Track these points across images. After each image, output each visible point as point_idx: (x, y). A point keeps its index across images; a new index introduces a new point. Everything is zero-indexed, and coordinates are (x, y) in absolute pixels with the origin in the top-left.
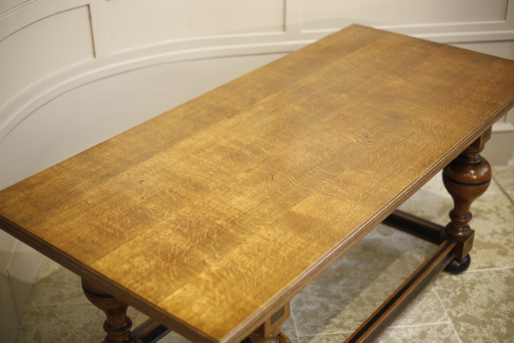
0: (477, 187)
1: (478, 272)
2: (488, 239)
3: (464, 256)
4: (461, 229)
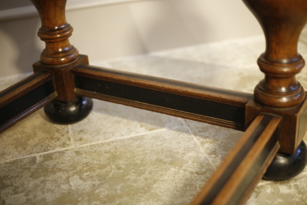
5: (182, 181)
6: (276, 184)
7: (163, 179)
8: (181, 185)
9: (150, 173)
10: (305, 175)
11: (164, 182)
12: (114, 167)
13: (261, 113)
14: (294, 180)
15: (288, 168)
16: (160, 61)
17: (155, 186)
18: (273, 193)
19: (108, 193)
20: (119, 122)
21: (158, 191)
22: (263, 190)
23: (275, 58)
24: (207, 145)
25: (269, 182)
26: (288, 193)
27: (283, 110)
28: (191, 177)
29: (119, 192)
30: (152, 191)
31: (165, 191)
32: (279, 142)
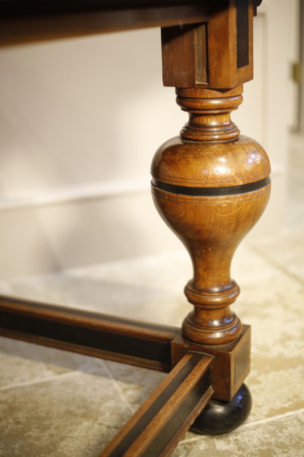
0: (239, 196)
1: (271, 424)
2: (276, 351)
3: (234, 389)
4: (216, 323)
5: (96, 438)
6: (212, 438)
7: (72, 436)
8: (95, 443)
9: (57, 428)
10: (248, 428)
11: (74, 439)
12: (11, 421)
13: (190, 351)
14: (234, 434)
15: (224, 419)
16: (77, 283)
17: (62, 444)
18: (207, 450)
19: (3, 454)
20: (19, 364)
21: (66, 450)
22: (195, 447)
23: (203, 286)
24: (130, 393)
25: (204, 437)
26: (225, 450)
27: (215, 347)
28: (108, 432)
29: (17, 452)
30: (58, 451)
31: (75, 451)
32: (213, 387)
